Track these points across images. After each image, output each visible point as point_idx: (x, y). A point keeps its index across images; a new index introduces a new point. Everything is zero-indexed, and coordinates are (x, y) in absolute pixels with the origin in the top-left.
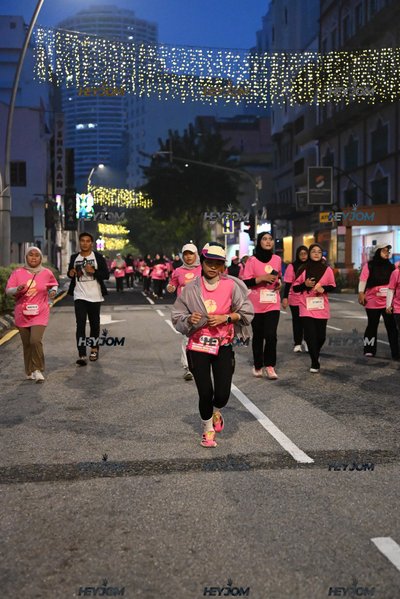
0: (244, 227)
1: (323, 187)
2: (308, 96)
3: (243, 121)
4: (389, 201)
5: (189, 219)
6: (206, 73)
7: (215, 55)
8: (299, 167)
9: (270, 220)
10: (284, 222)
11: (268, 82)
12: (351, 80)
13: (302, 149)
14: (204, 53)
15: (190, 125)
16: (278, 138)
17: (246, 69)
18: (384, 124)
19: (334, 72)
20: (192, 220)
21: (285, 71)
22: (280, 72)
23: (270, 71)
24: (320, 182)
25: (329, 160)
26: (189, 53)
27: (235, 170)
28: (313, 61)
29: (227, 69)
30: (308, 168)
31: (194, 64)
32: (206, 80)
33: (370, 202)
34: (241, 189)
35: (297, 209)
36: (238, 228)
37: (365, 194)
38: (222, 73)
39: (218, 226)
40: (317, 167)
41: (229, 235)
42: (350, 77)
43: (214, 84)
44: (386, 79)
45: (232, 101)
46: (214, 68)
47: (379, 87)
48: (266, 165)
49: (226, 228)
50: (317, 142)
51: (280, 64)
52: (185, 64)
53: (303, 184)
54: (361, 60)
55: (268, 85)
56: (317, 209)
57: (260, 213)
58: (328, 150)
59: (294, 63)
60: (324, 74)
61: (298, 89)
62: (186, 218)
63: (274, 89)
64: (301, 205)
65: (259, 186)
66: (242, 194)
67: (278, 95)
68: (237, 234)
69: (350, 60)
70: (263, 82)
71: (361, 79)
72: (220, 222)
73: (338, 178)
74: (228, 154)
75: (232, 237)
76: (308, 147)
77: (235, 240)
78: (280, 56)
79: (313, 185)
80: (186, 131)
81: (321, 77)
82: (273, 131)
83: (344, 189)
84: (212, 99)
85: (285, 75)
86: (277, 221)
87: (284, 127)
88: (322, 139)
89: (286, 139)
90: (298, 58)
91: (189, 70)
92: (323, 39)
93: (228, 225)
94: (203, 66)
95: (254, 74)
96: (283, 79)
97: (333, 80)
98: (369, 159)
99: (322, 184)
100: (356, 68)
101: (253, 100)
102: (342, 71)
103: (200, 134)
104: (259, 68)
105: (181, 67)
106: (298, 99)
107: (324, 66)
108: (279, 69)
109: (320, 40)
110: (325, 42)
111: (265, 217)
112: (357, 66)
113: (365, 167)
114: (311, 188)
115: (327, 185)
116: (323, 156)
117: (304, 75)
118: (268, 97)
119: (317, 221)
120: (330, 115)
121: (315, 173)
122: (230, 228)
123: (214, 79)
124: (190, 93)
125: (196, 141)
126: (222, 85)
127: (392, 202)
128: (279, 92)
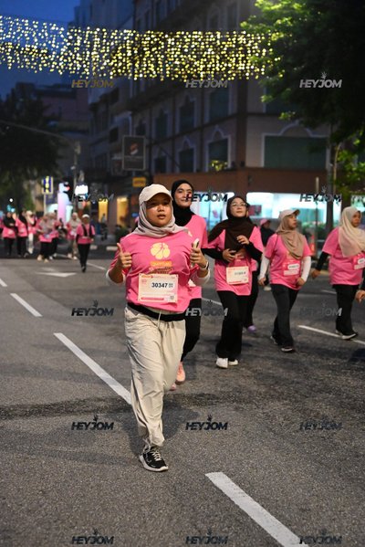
0: (62, 188)
1: (136, 155)
2: (126, 70)
3: (62, 90)
4: (195, 170)
5: (11, 179)
6: (31, 42)
7: (40, 26)
8: (114, 135)
9: (87, 182)
10: (100, 185)
11: (90, 55)
12: (166, 58)
13: (117, 119)
14: (30, 23)
15: (13, 90)
16: (94, 107)
17: (70, 41)
18: (191, 100)
19: (150, 50)
20: (13, 180)
21: (106, 46)
22: (102, 46)
23: (92, 45)
24: (134, 149)
25: (141, 130)
26: (16, 22)
27: (55, 135)
28: (132, 38)
29: (52, 40)
30: (122, 137)
31: (20, 32)
32: (31, 49)
33: (178, 170)
34: (60, 152)
35: (112, 174)
36: (57, 189)
37: (174, 163)
38: (47, 43)
39: (38, 187)
40: (130, 135)
41: (47, 196)
42: (165, 55)
43: (39, 52)
44: (197, 59)
45: (56, 70)
46: (39, 38)
47: (191, 66)
48: (84, 132)
49: (45, 189)
50: (130, 113)
51: (102, 39)
52: (12, 32)
53: (118, 150)
54: (175, 41)
55: (90, 58)
56: (129, 175)
57: (78, 175)
58: (141, 122)
59: (113, 39)
60: (141, 52)
61: (117, 63)
62: (7, 178)
63: (95, 61)
64: (116, 170)
65: (78, 151)
66: (61, 157)
67: (99, 68)
68: (55, 195)
69: (165, 40)
70: (86, 54)
71: (175, 58)
72: (40, 183)
73: (150, 147)
74: (48, 120)
75: (51, 197)
76: (123, 117)
77: (53, 200)
78: (101, 31)
79: (128, 152)
80: (8, 96)
81: (138, 54)
82: (90, 101)
83: (155, 157)
84: (37, 67)
85: (106, 49)
86: (93, 184)
87: (101, 97)
88: (135, 111)
89: (102, 109)
90: (118, 34)
91: (16, 38)
92: (137, 19)
93: (47, 186)
94: (29, 35)
95: (77, 46)
96: (103, 53)
97: (149, 57)
98: (177, 131)
99: (135, 152)
100: (170, 48)
101: (76, 71)
102: (157, 50)
103: (21, 100)
104: (82, 41)
105: (7, 34)
106: (117, 72)
107: (141, 44)
108: (101, 43)
109: (134, 19)
110: (139, 22)
111: (83, 179)
112: (172, 46)
113: (174, 138)
114: (126, 154)
115: (140, 153)
116: (136, 125)
117: (124, 51)
118: (90, 69)
119: (131, 185)
120: (142, 89)
121: (129, 142)
122: (49, 189)
123: (39, 49)
124: (16, 61)
125: (18, 106)
126: (47, 55)
127: (198, 171)
128: (101, 65)
